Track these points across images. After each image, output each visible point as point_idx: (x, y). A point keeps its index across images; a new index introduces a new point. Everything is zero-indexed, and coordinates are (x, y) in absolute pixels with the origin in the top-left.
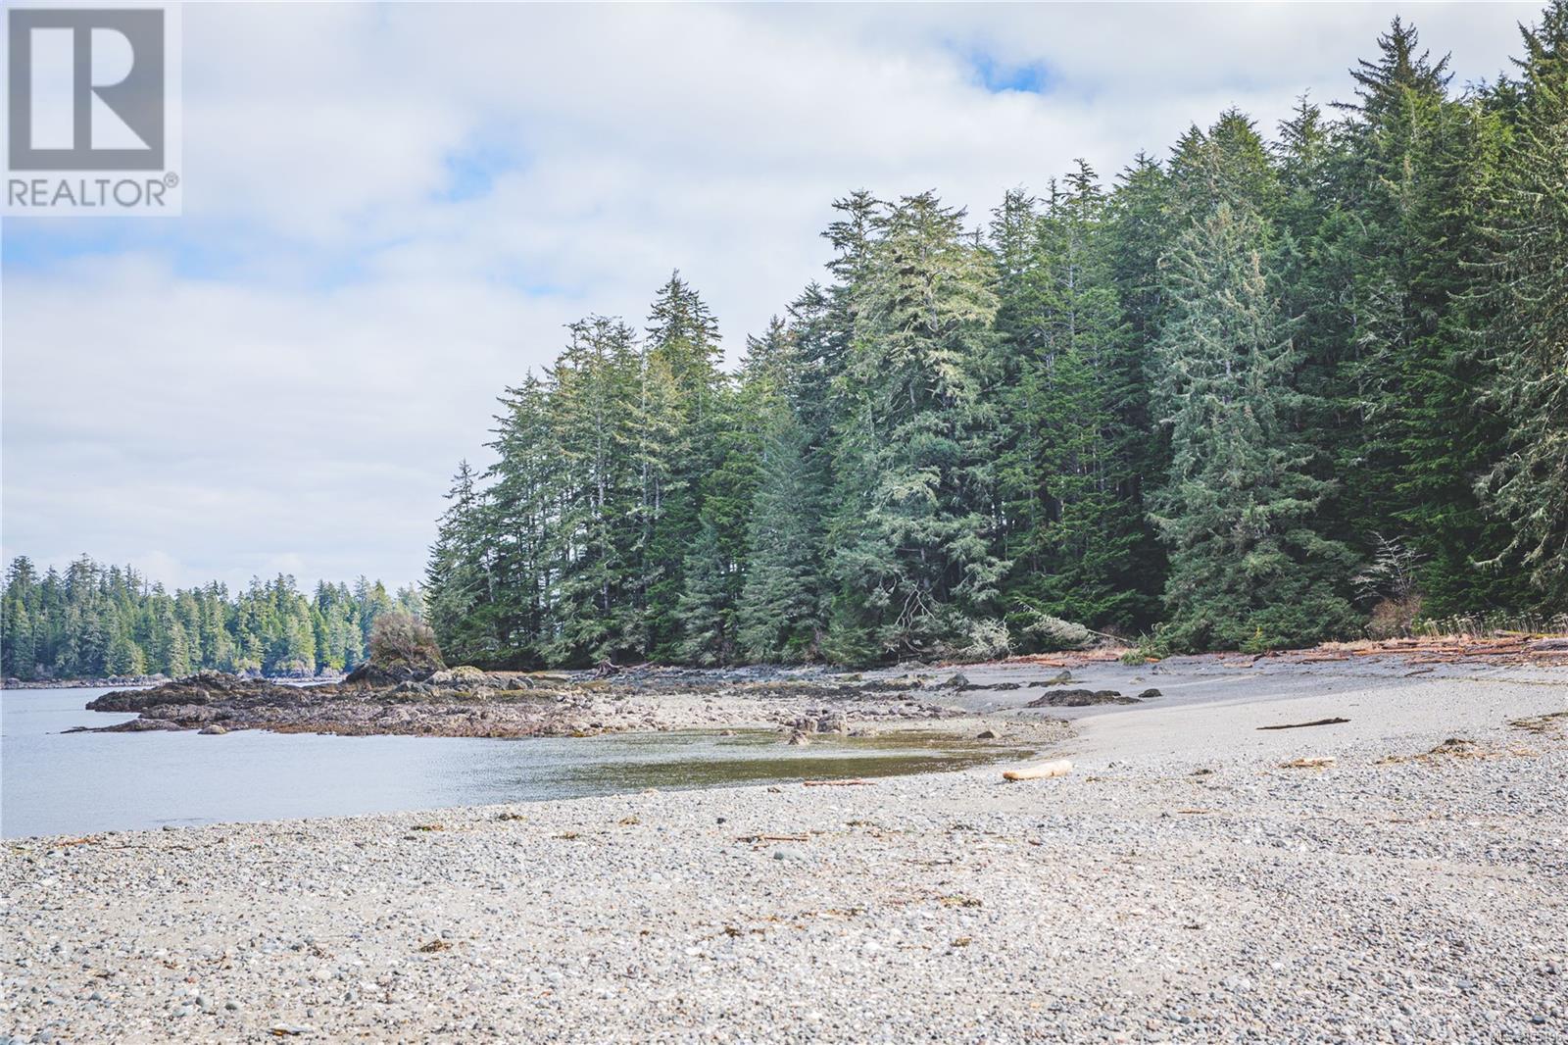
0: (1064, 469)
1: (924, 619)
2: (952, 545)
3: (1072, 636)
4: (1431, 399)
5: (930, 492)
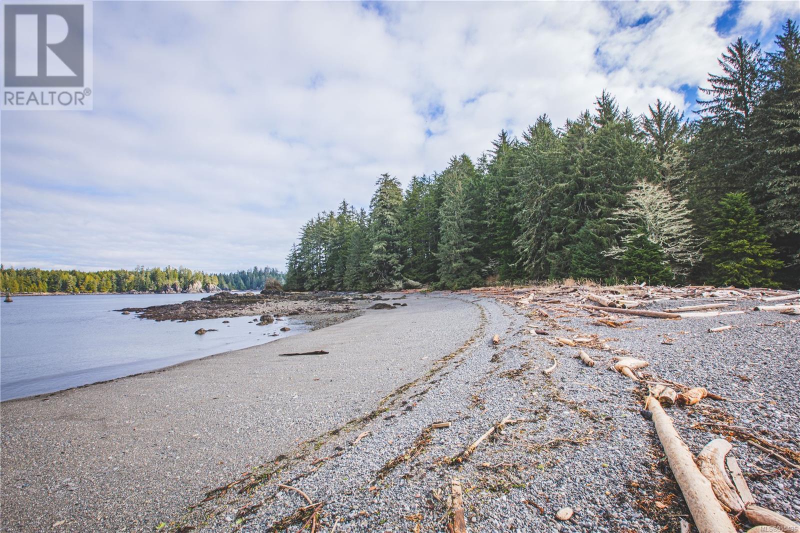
1: (383, 280)
2: (389, 261)
5: (384, 248)
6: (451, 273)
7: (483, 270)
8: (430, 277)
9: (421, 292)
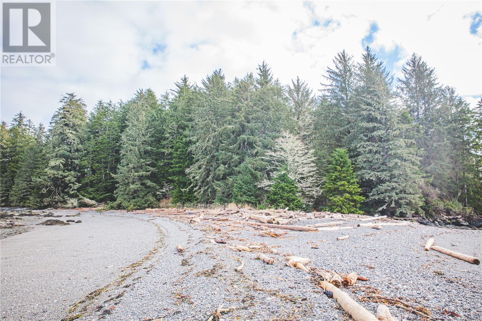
0: (97, 162)
1: (57, 197)
2: (66, 179)
3: (91, 203)
4: (179, 150)
5: (61, 165)
6: (127, 194)
7: (158, 193)
8: (106, 197)
9: (97, 211)
